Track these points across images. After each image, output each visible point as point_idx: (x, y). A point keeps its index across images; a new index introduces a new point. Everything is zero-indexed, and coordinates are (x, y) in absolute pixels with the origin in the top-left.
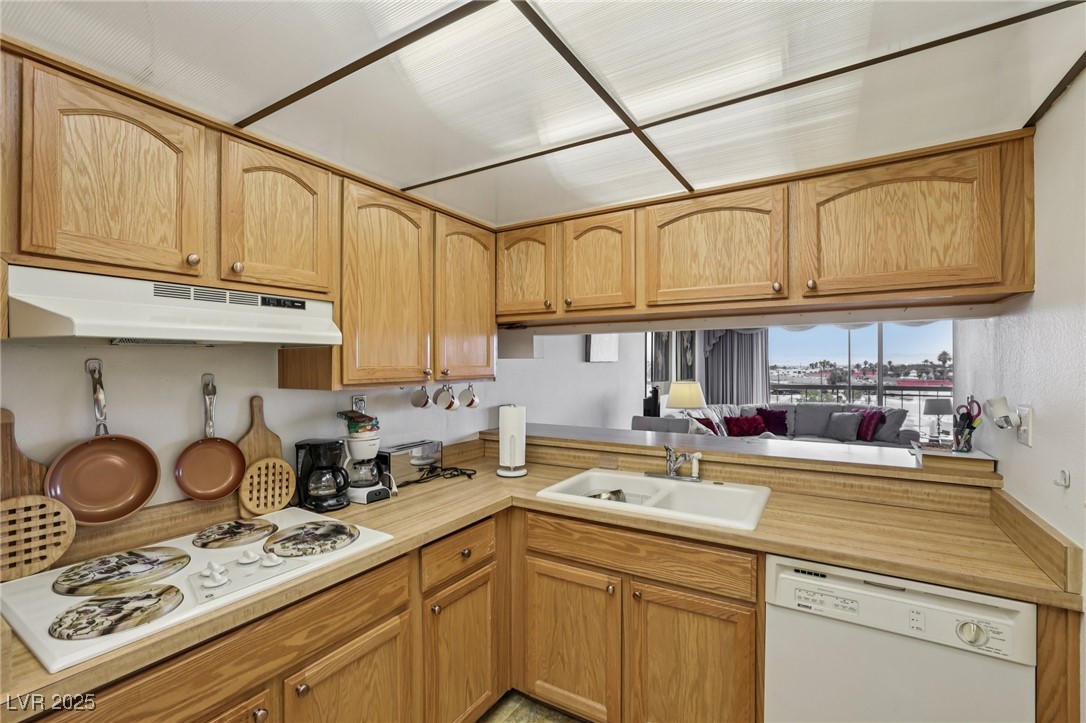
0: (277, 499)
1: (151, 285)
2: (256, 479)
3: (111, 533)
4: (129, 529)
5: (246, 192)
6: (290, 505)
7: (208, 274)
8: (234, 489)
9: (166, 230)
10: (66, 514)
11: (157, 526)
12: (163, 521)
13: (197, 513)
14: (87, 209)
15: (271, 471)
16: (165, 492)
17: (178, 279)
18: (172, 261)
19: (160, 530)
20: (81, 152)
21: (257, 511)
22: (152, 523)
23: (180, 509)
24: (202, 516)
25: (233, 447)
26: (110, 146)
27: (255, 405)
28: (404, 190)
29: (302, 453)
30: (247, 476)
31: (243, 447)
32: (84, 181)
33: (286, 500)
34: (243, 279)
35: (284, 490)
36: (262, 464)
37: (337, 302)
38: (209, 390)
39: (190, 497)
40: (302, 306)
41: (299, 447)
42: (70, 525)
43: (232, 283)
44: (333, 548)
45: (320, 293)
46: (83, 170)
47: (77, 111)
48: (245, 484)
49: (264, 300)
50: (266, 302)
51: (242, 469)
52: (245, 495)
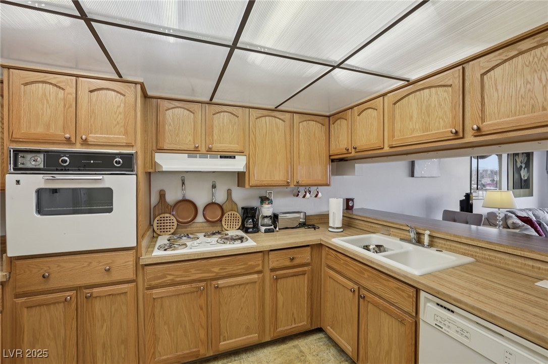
0: (234, 226)
1: (187, 155)
2: (227, 218)
3: (186, 228)
4: (191, 228)
5: (214, 121)
6: (238, 229)
7: (203, 150)
8: (220, 220)
9: (190, 138)
10: (175, 220)
11: (198, 229)
12: (200, 227)
13: (209, 227)
14: (171, 136)
15: (233, 216)
16: (200, 219)
17: (194, 152)
18: (192, 147)
19: (199, 230)
20: (170, 120)
21: (227, 229)
22: (197, 227)
23: (204, 224)
24: (211, 228)
25: (221, 207)
26: (176, 116)
27: (229, 192)
28: (276, 108)
29: (243, 210)
30: (225, 216)
31: (224, 207)
32: (170, 128)
33: (238, 227)
34: (213, 150)
35: (237, 224)
36: (230, 213)
37: (248, 155)
38: (214, 187)
39: (208, 221)
40: (234, 157)
41: (243, 208)
42: (175, 224)
43: (210, 152)
44: (233, 243)
45: (241, 153)
46: (170, 125)
47: (169, 109)
48: (224, 219)
49: (220, 156)
50: (221, 157)
51: (223, 214)
52: (223, 223)
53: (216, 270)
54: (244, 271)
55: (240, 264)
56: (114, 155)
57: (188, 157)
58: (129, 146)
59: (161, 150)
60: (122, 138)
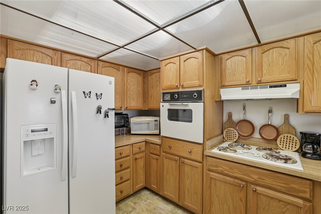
0: (290, 148)
1: (241, 88)
2: (282, 139)
3: (246, 140)
4: (249, 141)
5: (263, 59)
6: (295, 151)
7: (254, 83)
8: (275, 140)
9: (244, 75)
10: (237, 133)
11: (255, 142)
12: (257, 142)
13: (265, 143)
14: (230, 76)
15: (289, 138)
16: (257, 135)
17: (246, 85)
18: (244, 82)
19: (256, 144)
20: (229, 66)
21: (282, 148)
22: (254, 141)
23: (260, 140)
24: (267, 144)
25: (277, 129)
26: (233, 63)
27: (287, 117)
29: (301, 135)
30: (280, 137)
31: (280, 129)
32: (229, 71)
33: (294, 149)
34: (262, 82)
35: (294, 146)
36: (286, 135)
37: (302, 82)
38: (270, 111)
39: (263, 138)
40: (285, 86)
41: (301, 133)
42: (237, 135)
43: (260, 84)
44: (275, 161)
45: (294, 81)
46: (229, 69)
47: (228, 59)
48: (279, 139)
49: (270, 86)
50: (271, 87)
51: (278, 135)
52: (278, 142)
53: (256, 177)
54: (285, 190)
55: (280, 181)
56: (193, 92)
57: (242, 89)
58: (200, 86)
59: (223, 87)
60: (197, 82)
